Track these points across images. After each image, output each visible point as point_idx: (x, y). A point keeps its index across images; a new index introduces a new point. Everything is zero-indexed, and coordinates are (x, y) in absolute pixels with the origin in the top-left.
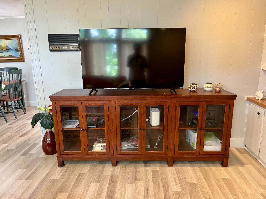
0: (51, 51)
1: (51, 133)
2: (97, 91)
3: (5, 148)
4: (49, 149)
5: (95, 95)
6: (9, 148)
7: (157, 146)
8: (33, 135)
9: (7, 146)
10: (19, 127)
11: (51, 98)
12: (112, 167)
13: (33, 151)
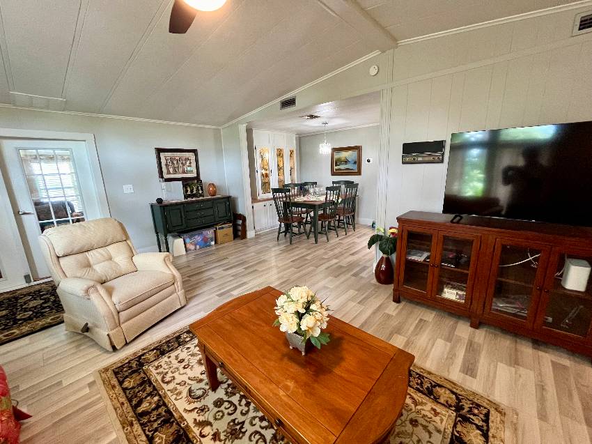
0: (403, 163)
1: (388, 259)
2: (462, 218)
3: (336, 263)
4: (382, 277)
5: (458, 222)
6: (340, 264)
7: (567, 324)
8: (364, 256)
9: (339, 262)
10: (350, 244)
11: (399, 219)
12: (471, 329)
13: (364, 274)
